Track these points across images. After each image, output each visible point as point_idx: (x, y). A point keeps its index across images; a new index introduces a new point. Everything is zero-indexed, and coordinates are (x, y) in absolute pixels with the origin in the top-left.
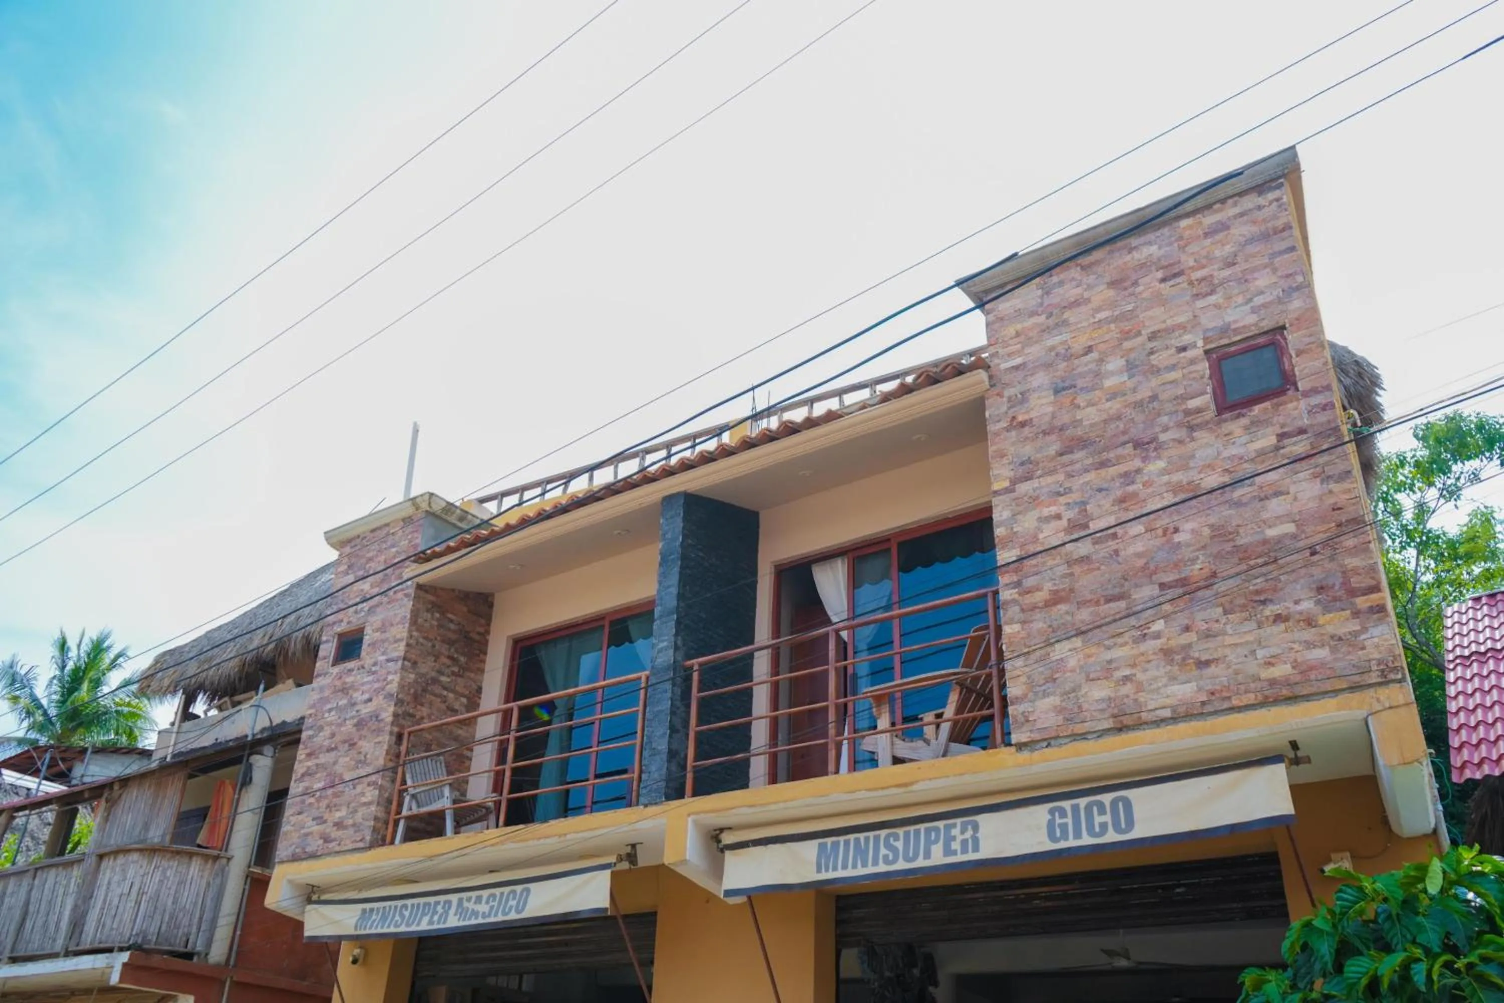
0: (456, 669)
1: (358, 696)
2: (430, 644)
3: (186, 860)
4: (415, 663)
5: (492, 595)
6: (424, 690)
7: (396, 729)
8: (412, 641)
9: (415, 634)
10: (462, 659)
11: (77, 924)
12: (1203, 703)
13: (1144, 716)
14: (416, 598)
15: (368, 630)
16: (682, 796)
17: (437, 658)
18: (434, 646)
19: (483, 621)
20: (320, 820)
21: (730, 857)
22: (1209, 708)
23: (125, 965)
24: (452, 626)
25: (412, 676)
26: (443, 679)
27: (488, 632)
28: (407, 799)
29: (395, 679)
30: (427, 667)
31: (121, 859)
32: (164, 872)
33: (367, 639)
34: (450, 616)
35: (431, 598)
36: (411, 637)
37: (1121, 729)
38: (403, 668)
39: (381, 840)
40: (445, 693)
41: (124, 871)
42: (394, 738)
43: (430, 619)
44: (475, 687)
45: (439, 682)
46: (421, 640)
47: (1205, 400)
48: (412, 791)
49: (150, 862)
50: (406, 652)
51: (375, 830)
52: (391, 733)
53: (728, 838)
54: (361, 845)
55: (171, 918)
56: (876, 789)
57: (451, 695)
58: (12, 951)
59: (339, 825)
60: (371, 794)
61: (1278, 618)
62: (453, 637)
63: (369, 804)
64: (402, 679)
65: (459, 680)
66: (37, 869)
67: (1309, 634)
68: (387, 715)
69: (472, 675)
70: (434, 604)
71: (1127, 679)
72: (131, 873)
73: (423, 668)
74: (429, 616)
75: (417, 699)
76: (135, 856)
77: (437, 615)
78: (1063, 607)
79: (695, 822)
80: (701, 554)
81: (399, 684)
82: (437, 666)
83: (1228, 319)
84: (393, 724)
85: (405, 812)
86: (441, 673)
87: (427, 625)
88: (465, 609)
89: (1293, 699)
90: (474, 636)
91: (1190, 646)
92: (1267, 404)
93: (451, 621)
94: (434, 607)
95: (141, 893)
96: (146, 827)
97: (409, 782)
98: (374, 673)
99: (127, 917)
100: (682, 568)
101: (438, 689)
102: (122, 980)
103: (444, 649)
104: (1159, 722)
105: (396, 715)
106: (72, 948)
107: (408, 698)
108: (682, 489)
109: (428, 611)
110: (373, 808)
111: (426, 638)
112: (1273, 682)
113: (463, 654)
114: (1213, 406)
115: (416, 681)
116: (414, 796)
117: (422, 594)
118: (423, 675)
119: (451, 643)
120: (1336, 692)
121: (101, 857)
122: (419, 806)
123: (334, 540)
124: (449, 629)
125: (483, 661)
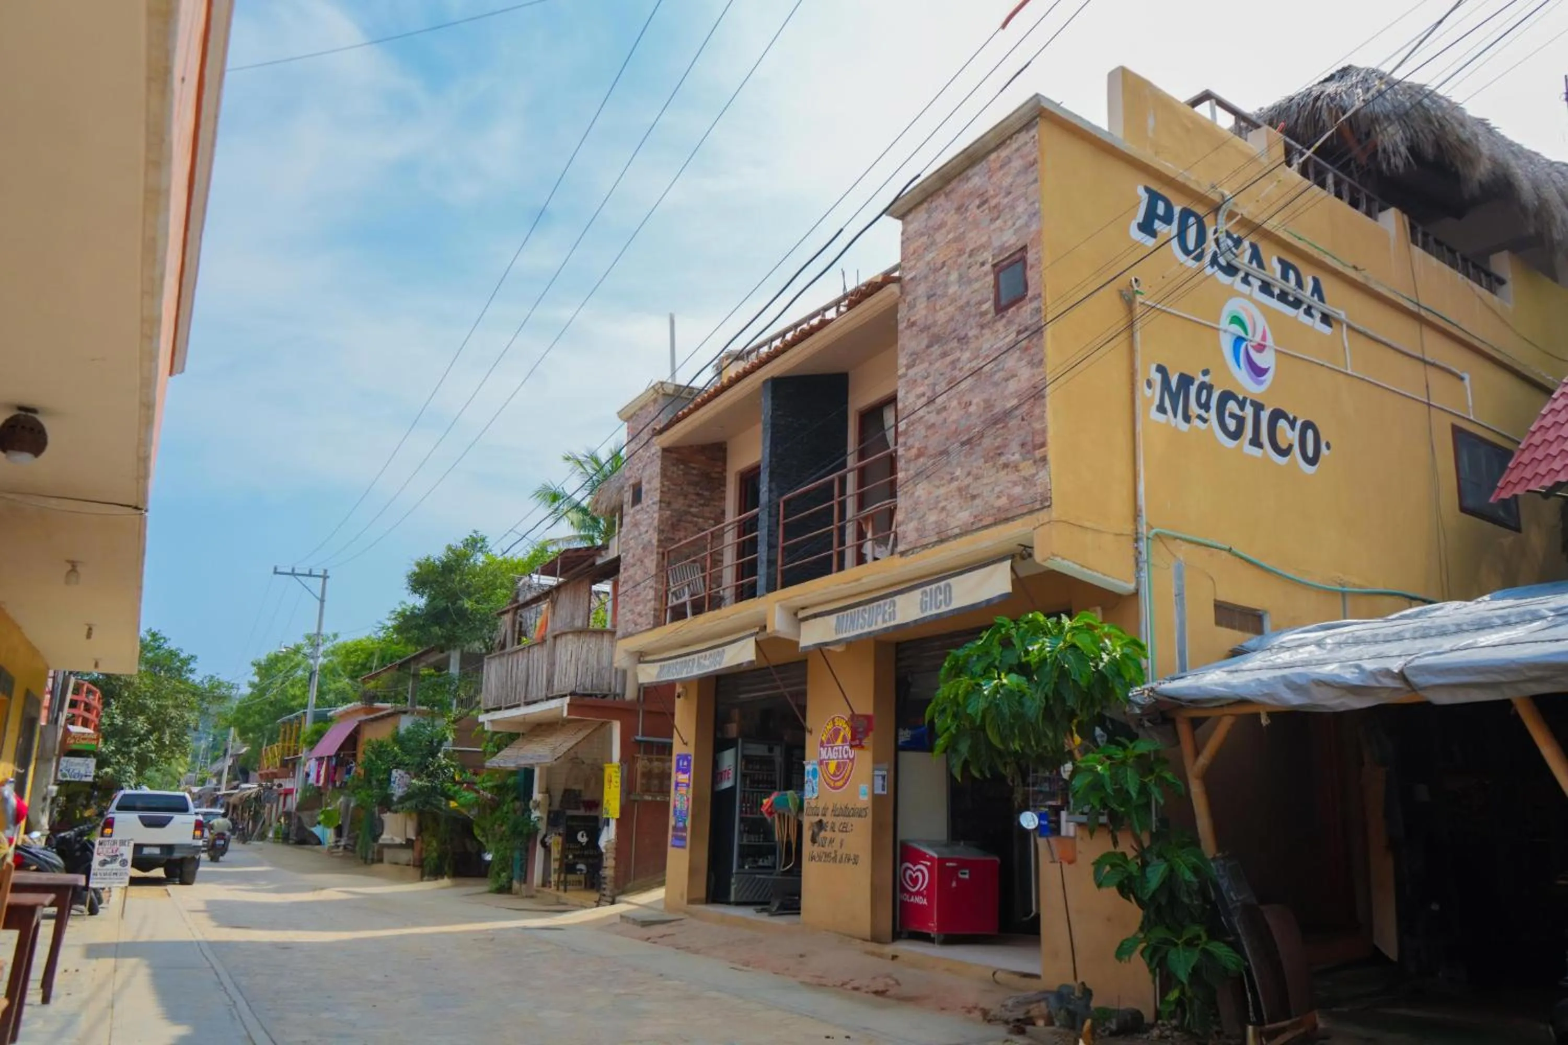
0: (702, 502)
1: (643, 529)
2: (679, 488)
3: (600, 636)
4: (669, 504)
5: (725, 443)
6: (679, 521)
7: (661, 550)
8: (665, 489)
9: (666, 483)
10: (706, 493)
11: (550, 681)
12: (973, 524)
13: (949, 533)
14: (663, 458)
15: (643, 483)
16: (775, 590)
17: (686, 496)
18: (682, 489)
19: (720, 464)
20: (632, 611)
21: (804, 626)
22: (974, 527)
23: (569, 705)
24: (695, 472)
25: (668, 513)
26: (693, 510)
27: (725, 470)
28: (670, 595)
29: (656, 515)
30: (679, 504)
31: (564, 638)
32: (588, 645)
33: (644, 489)
34: (692, 465)
35: (674, 455)
36: (663, 485)
37: (942, 541)
38: (660, 509)
39: (658, 622)
40: (695, 519)
41: (566, 646)
42: (660, 556)
43: (677, 471)
44: (719, 511)
45: (690, 513)
46: (672, 487)
47: (988, 306)
48: (673, 590)
49: (579, 639)
50: (661, 497)
51: (655, 616)
52: (658, 553)
53: (801, 615)
54: (649, 627)
55: (597, 673)
56: (848, 583)
57: (701, 520)
58: (525, 697)
59: (640, 614)
60: (651, 594)
61: (1006, 466)
62: (696, 479)
63: (650, 601)
64: (661, 516)
65: (706, 509)
66: (529, 647)
67: (1014, 477)
68: (655, 542)
69: (716, 503)
70: (678, 460)
71: (943, 508)
72: (570, 648)
73: (675, 506)
74: (675, 469)
75: (674, 527)
76: (570, 637)
77: (682, 467)
78: (921, 460)
79: (781, 606)
80: (790, 419)
81: (659, 520)
82: (687, 502)
83: (1005, 239)
84: (658, 547)
85: (670, 604)
86: (690, 506)
87: (675, 476)
88: (704, 458)
89: (1007, 520)
90: (714, 475)
91: (968, 486)
92: (1014, 309)
93: (694, 468)
94: (679, 461)
95: (577, 660)
96: (573, 619)
97: (671, 584)
98: (648, 512)
99: (572, 674)
100: (772, 433)
101: (689, 518)
102: (569, 714)
103: (691, 489)
104: (956, 536)
105: (659, 541)
106: (550, 695)
107: (667, 528)
108: (769, 376)
109: (674, 465)
110: (653, 602)
111: (675, 485)
112: (999, 509)
113: (707, 490)
114: (992, 310)
115: (672, 516)
116: (674, 593)
117: (666, 454)
118: (675, 510)
119: (696, 484)
120: (1024, 514)
121: (555, 637)
122: (677, 599)
123: (625, 417)
124: (693, 475)
125: (724, 492)
